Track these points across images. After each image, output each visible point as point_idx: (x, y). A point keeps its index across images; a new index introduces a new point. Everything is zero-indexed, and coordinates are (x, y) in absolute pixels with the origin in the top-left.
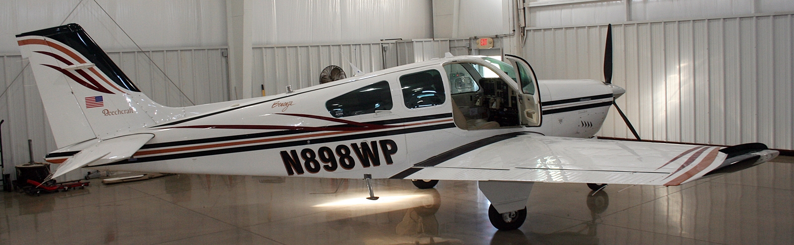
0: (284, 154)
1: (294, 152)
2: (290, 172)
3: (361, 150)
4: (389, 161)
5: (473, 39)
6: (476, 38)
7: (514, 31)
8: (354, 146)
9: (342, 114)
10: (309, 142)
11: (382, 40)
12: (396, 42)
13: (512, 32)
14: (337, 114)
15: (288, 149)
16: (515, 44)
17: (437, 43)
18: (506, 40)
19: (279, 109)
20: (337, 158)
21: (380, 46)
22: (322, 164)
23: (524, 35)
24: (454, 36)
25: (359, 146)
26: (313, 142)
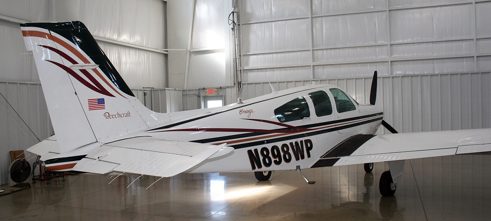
0: (250, 152)
1: (256, 150)
2: (254, 168)
3: (295, 147)
4: (309, 156)
5: (202, 90)
6: (204, 89)
7: (235, 84)
8: (291, 144)
9: (285, 120)
10: (266, 142)
11: (144, 88)
12: (151, 90)
13: (233, 85)
14: (281, 120)
15: (252, 148)
16: (235, 92)
17: (176, 91)
18: (228, 90)
19: (245, 116)
20: (282, 154)
22: (273, 160)
23: (240, 87)
24: (185, 88)
25: (294, 144)
26: (268, 142)
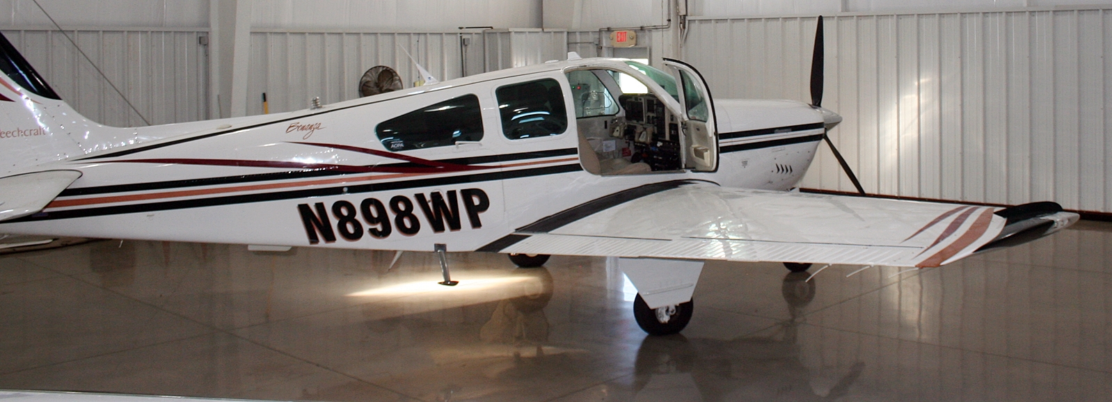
0: (304, 209)
1: (320, 206)
2: (313, 238)
3: (430, 204)
4: (476, 223)
5: (605, 31)
6: (609, 30)
7: (669, 20)
8: (420, 197)
9: (402, 145)
10: (345, 189)
11: (461, 28)
12: (484, 33)
13: (666, 23)
14: (393, 146)
15: (311, 201)
17: (548, 35)
19: (298, 135)
20: (392, 217)
21: (457, 38)
22: (366, 227)
23: (684, 27)
24: (575, 25)
25: (428, 198)
26: (353, 190)
